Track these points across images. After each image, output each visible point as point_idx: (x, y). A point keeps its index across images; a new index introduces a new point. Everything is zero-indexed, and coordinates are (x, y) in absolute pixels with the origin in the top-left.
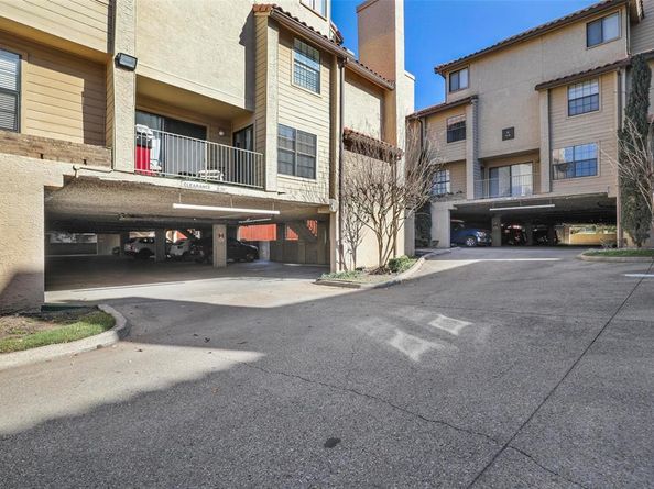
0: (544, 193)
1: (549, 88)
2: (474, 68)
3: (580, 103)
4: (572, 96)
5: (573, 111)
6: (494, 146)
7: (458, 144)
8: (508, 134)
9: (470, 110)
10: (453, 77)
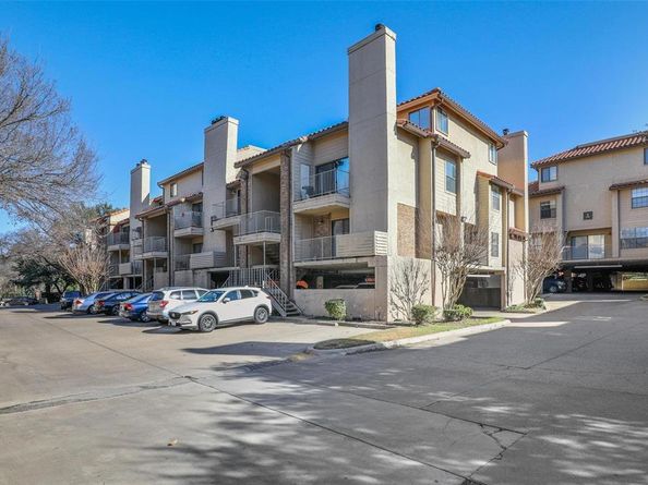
0: (615, 257)
1: (619, 188)
2: (561, 167)
3: (639, 200)
4: (634, 196)
5: (635, 205)
6: (577, 223)
7: (550, 221)
8: (588, 216)
9: (560, 198)
10: (545, 171)
